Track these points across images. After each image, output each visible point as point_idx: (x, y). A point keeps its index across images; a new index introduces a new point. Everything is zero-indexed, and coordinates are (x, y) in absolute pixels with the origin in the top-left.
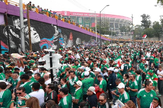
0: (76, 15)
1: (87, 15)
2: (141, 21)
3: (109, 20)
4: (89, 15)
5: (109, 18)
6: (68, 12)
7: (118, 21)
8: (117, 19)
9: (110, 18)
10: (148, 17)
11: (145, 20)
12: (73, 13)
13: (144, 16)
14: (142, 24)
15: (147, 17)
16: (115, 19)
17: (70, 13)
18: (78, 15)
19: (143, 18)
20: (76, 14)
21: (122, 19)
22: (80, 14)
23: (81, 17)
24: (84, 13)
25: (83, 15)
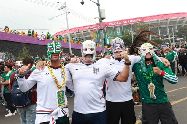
1: (126, 22)
3: (158, 23)
4: (129, 22)
5: (158, 21)
7: (173, 22)
8: (171, 19)
9: (160, 19)
12: (108, 23)
16: (169, 21)
20: (112, 24)
21: (181, 17)
22: (118, 23)
23: (118, 27)
24: (122, 21)
25: (122, 24)
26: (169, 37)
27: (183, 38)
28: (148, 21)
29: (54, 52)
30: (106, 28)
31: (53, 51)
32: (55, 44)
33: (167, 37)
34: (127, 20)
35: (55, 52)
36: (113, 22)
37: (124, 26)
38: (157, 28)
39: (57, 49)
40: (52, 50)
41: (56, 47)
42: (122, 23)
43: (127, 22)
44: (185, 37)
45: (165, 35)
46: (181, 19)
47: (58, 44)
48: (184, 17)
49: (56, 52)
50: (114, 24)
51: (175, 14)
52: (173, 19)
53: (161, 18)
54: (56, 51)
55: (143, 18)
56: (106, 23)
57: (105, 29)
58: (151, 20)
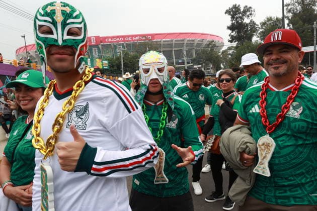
0: (110, 42)
1: (129, 39)
2: (229, 28)
3: (172, 44)
4: (134, 38)
5: (172, 41)
6: (97, 38)
7: (191, 44)
8: (188, 41)
9: (175, 40)
10: (248, 13)
11: (237, 22)
12: (105, 38)
13: (234, 12)
14: (232, 37)
15: (245, 12)
16: (186, 42)
17: (101, 39)
18: (114, 42)
19: (233, 17)
20: (110, 40)
21: (199, 39)
22: (118, 39)
23: (120, 45)
24: (124, 37)
25: (124, 41)
26: (186, 63)
27: (200, 66)
28: (159, 40)
29: (56, 41)
30: (102, 45)
31: (54, 36)
32: (63, 13)
33: (183, 63)
34: (132, 36)
35: (60, 42)
36: (112, 38)
37: (127, 44)
38: (171, 51)
39: (69, 33)
40: (51, 33)
41: (64, 24)
42: (124, 39)
43: (132, 38)
44: (204, 64)
45: (180, 61)
46: (199, 41)
47: (74, 15)
48: (203, 40)
49: (64, 41)
50: (113, 40)
51: (192, 34)
52: (190, 41)
53: (175, 38)
54: (66, 37)
55: (153, 36)
56: (101, 38)
57: (100, 46)
58: (164, 40)
